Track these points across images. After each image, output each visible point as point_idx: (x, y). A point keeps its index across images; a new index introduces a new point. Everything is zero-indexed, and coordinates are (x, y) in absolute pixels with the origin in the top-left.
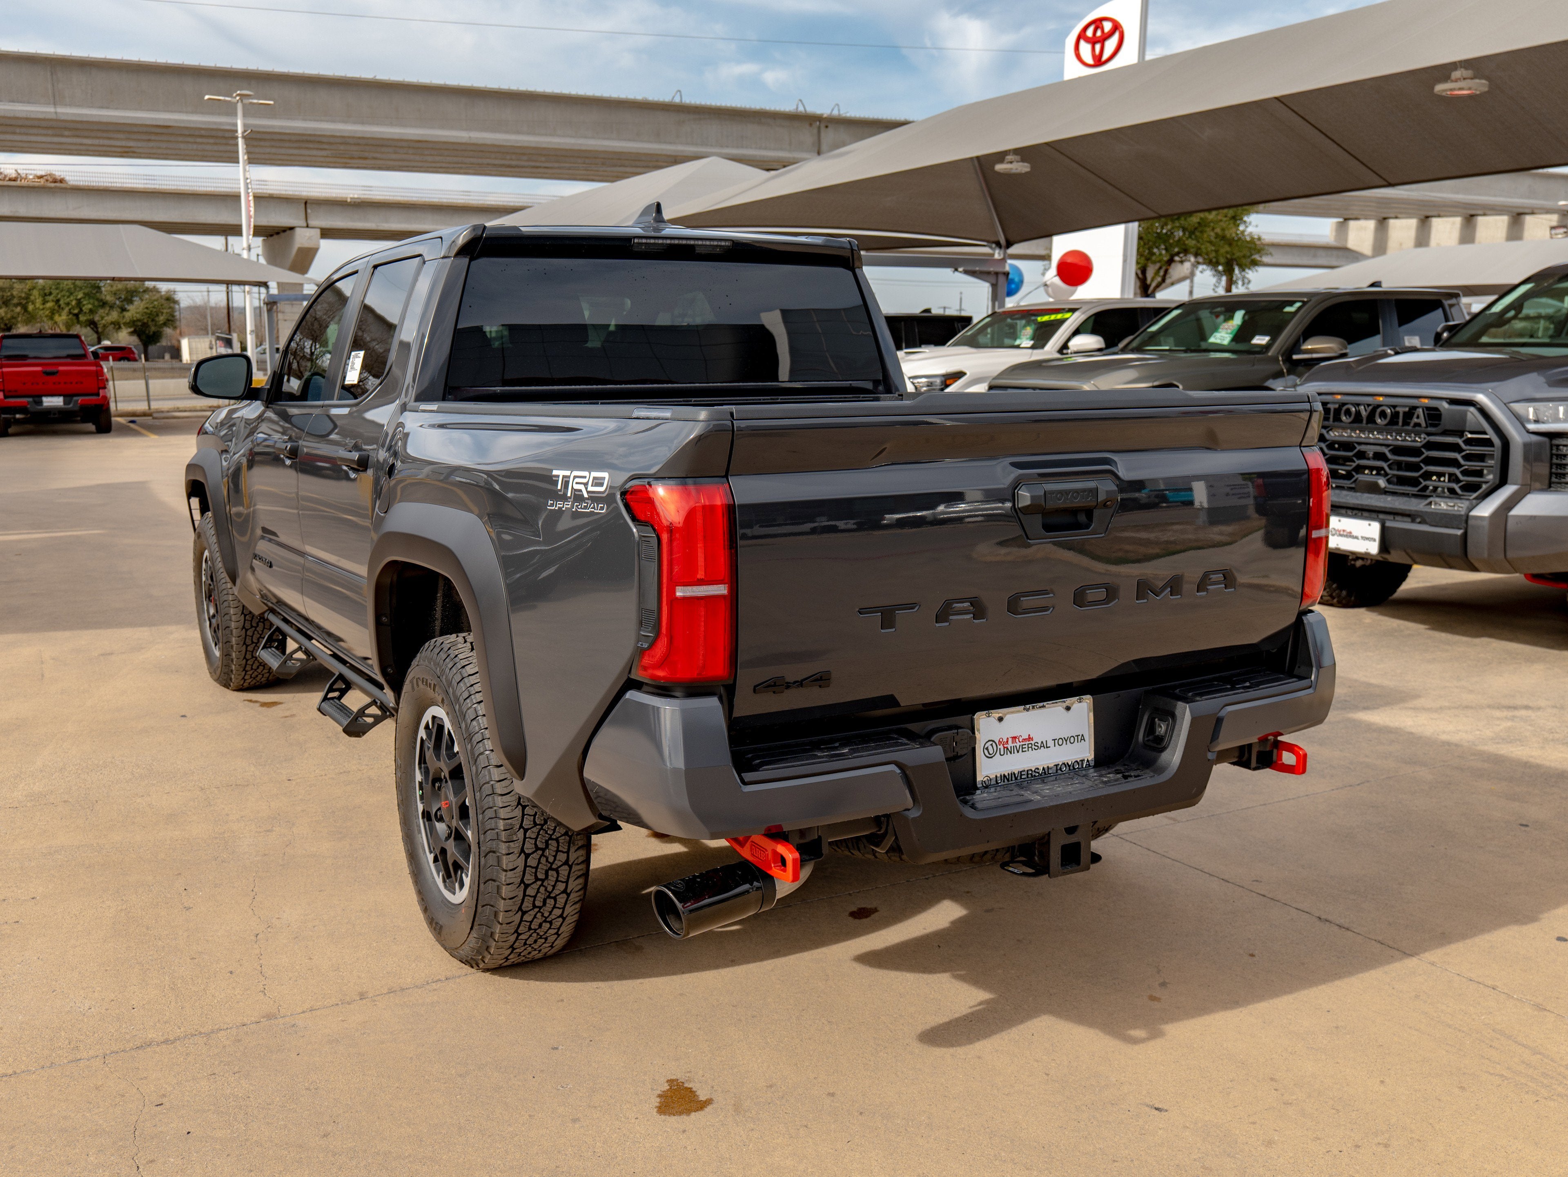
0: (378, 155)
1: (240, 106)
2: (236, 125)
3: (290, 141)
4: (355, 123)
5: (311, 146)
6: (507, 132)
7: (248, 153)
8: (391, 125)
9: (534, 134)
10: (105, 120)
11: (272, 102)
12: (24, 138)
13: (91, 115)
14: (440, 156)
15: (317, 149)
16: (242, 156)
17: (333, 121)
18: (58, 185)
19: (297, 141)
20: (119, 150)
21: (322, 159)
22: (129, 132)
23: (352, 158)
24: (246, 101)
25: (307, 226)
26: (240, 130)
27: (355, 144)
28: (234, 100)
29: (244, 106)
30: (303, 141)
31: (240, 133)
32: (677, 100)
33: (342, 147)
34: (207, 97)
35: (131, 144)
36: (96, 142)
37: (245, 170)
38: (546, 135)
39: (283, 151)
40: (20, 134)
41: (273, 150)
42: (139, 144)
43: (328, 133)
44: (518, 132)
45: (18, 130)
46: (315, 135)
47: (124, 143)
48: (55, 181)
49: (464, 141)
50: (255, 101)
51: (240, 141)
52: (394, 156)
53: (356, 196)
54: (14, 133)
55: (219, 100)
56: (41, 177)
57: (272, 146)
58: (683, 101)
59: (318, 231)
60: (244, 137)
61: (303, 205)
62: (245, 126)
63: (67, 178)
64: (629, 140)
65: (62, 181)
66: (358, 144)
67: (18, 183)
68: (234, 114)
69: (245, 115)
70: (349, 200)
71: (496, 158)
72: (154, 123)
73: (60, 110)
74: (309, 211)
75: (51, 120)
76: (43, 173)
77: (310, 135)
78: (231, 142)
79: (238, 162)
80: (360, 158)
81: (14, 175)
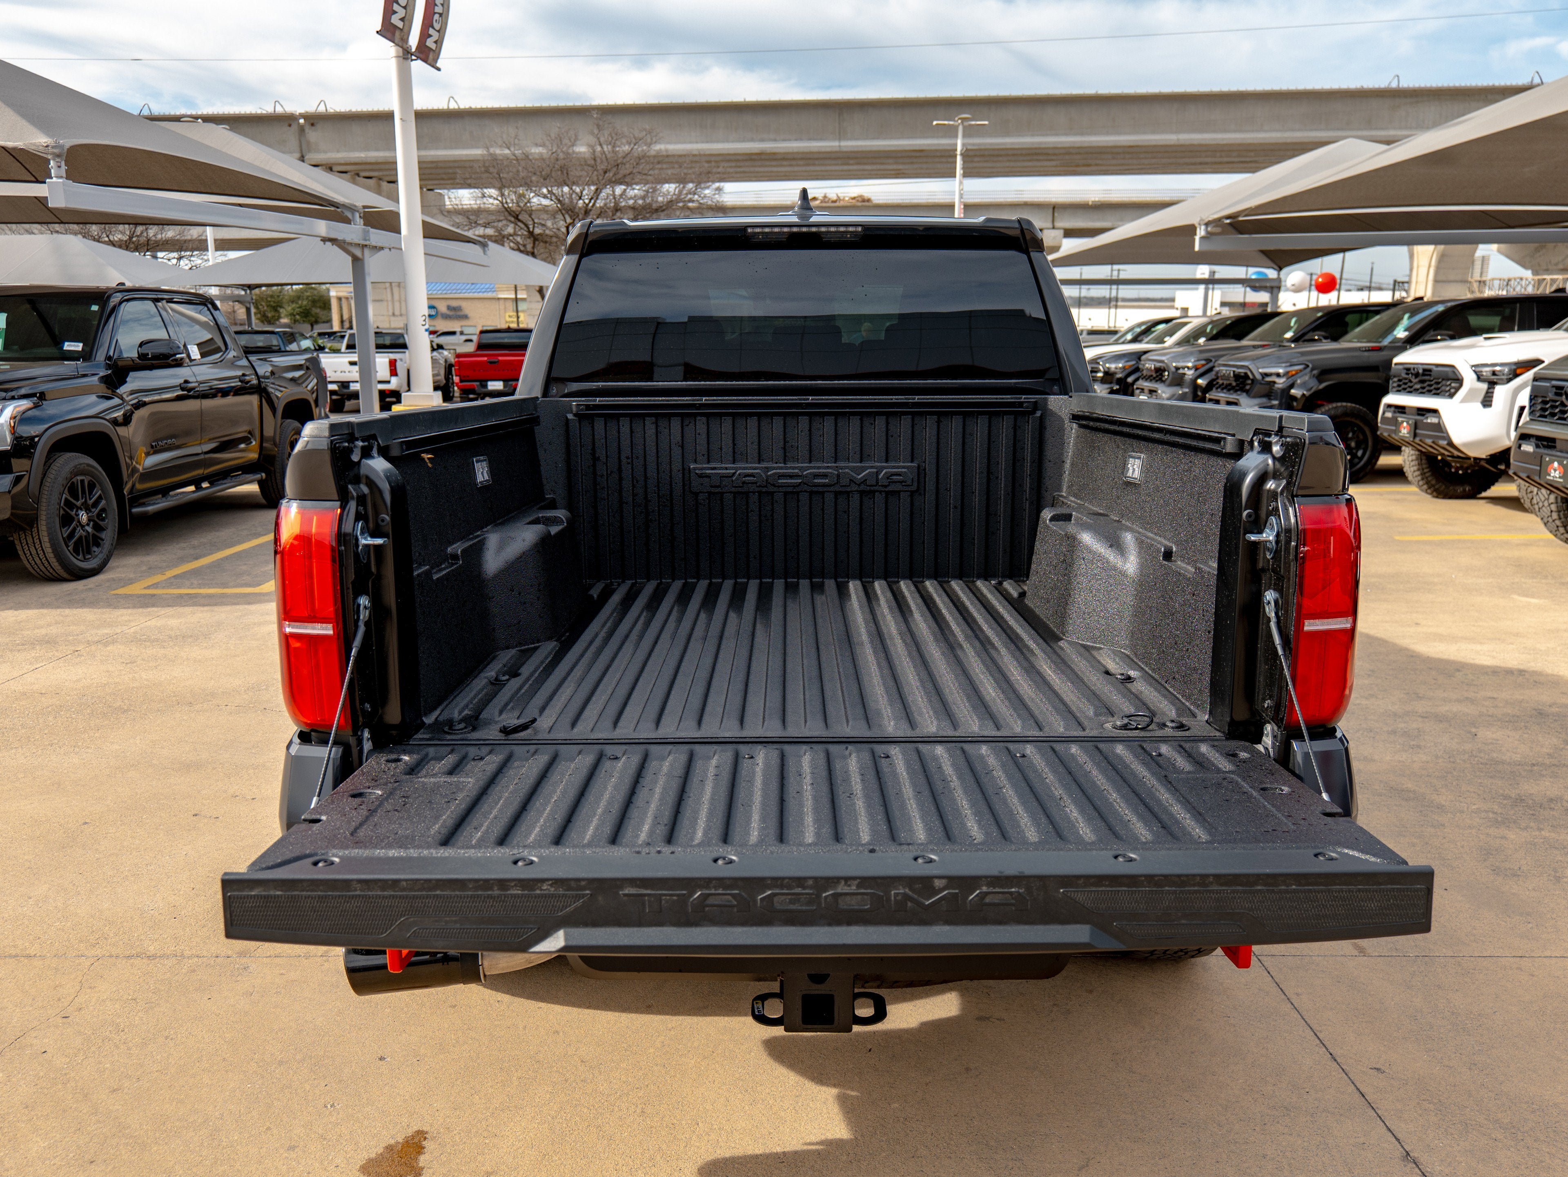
0: (1100, 162)
1: (961, 129)
2: (956, 145)
3: (1021, 155)
4: (1076, 134)
5: (1041, 157)
6: (1215, 131)
7: (964, 168)
8: (1108, 133)
9: (1240, 131)
10: (875, 149)
11: (986, 123)
12: (823, 168)
13: (865, 146)
14: (1154, 158)
15: (1046, 160)
16: (959, 171)
17: (1057, 135)
18: (866, 204)
19: (1029, 155)
20: (893, 172)
21: (1054, 169)
22: (896, 158)
23: (1077, 166)
24: (966, 124)
25: (1054, 228)
26: (959, 148)
27: (1077, 154)
28: (956, 124)
29: (965, 128)
30: (1032, 154)
31: (958, 152)
32: (1394, 85)
33: (1067, 157)
34: (935, 123)
35: (901, 167)
36: (874, 167)
37: (961, 183)
38: (1253, 131)
39: (1019, 164)
40: (819, 165)
41: (1012, 164)
42: (907, 167)
43: (1051, 146)
44: (1225, 131)
45: (817, 162)
46: (1040, 148)
47: (895, 167)
48: (864, 201)
49: (1172, 143)
50: (973, 123)
51: (959, 158)
52: (1114, 162)
53: (1097, 199)
54: (814, 165)
55: (944, 125)
56: (854, 198)
57: (1009, 161)
58: (1401, 86)
59: (1061, 232)
60: (962, 154)
61: (1051, 210)
62: (963, 145)
63: (873, 198)
64: (1338, 129)
65: (869, 200)
66: (1080, 153)
67: (837, 204)
68: (956, 137)
69: (965, 136)
70: (1090, 203)
71: (1206, 157)
72: (912, 148)
73: (844, 143)
74: (1056, 214)
75: (836, 152)
76: (855, 195)
77: (1036, 149)
78: (950, 160)
79: (955, 177)
80: (1084, 165)
81: (835, 198)
